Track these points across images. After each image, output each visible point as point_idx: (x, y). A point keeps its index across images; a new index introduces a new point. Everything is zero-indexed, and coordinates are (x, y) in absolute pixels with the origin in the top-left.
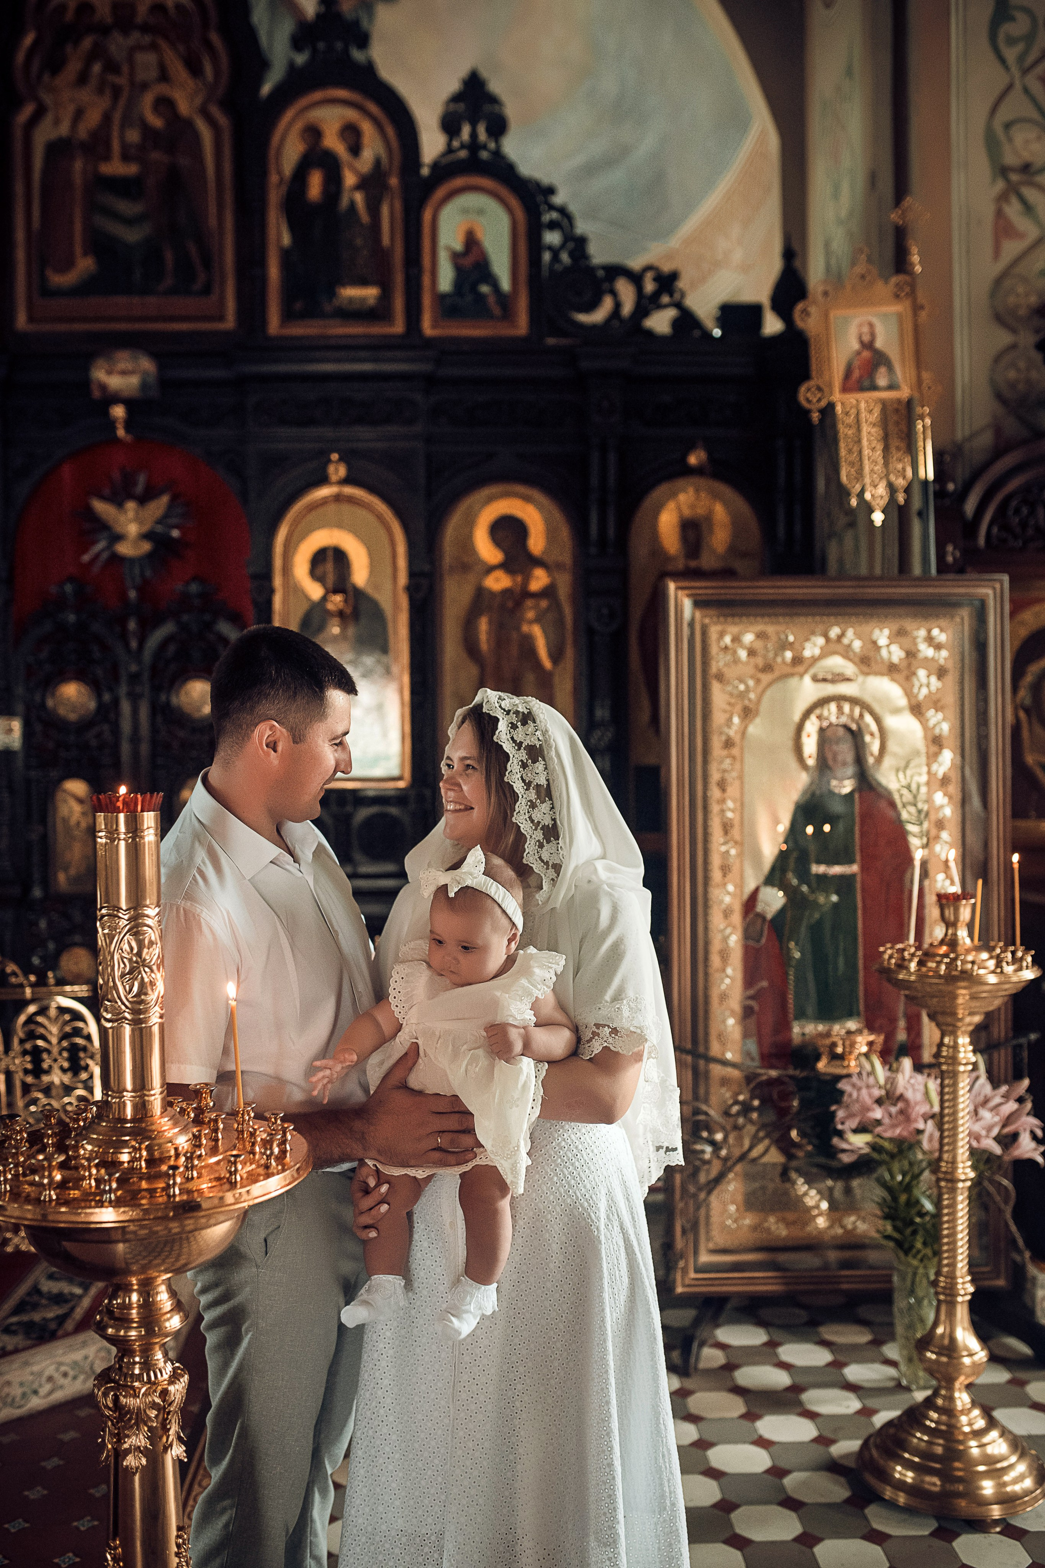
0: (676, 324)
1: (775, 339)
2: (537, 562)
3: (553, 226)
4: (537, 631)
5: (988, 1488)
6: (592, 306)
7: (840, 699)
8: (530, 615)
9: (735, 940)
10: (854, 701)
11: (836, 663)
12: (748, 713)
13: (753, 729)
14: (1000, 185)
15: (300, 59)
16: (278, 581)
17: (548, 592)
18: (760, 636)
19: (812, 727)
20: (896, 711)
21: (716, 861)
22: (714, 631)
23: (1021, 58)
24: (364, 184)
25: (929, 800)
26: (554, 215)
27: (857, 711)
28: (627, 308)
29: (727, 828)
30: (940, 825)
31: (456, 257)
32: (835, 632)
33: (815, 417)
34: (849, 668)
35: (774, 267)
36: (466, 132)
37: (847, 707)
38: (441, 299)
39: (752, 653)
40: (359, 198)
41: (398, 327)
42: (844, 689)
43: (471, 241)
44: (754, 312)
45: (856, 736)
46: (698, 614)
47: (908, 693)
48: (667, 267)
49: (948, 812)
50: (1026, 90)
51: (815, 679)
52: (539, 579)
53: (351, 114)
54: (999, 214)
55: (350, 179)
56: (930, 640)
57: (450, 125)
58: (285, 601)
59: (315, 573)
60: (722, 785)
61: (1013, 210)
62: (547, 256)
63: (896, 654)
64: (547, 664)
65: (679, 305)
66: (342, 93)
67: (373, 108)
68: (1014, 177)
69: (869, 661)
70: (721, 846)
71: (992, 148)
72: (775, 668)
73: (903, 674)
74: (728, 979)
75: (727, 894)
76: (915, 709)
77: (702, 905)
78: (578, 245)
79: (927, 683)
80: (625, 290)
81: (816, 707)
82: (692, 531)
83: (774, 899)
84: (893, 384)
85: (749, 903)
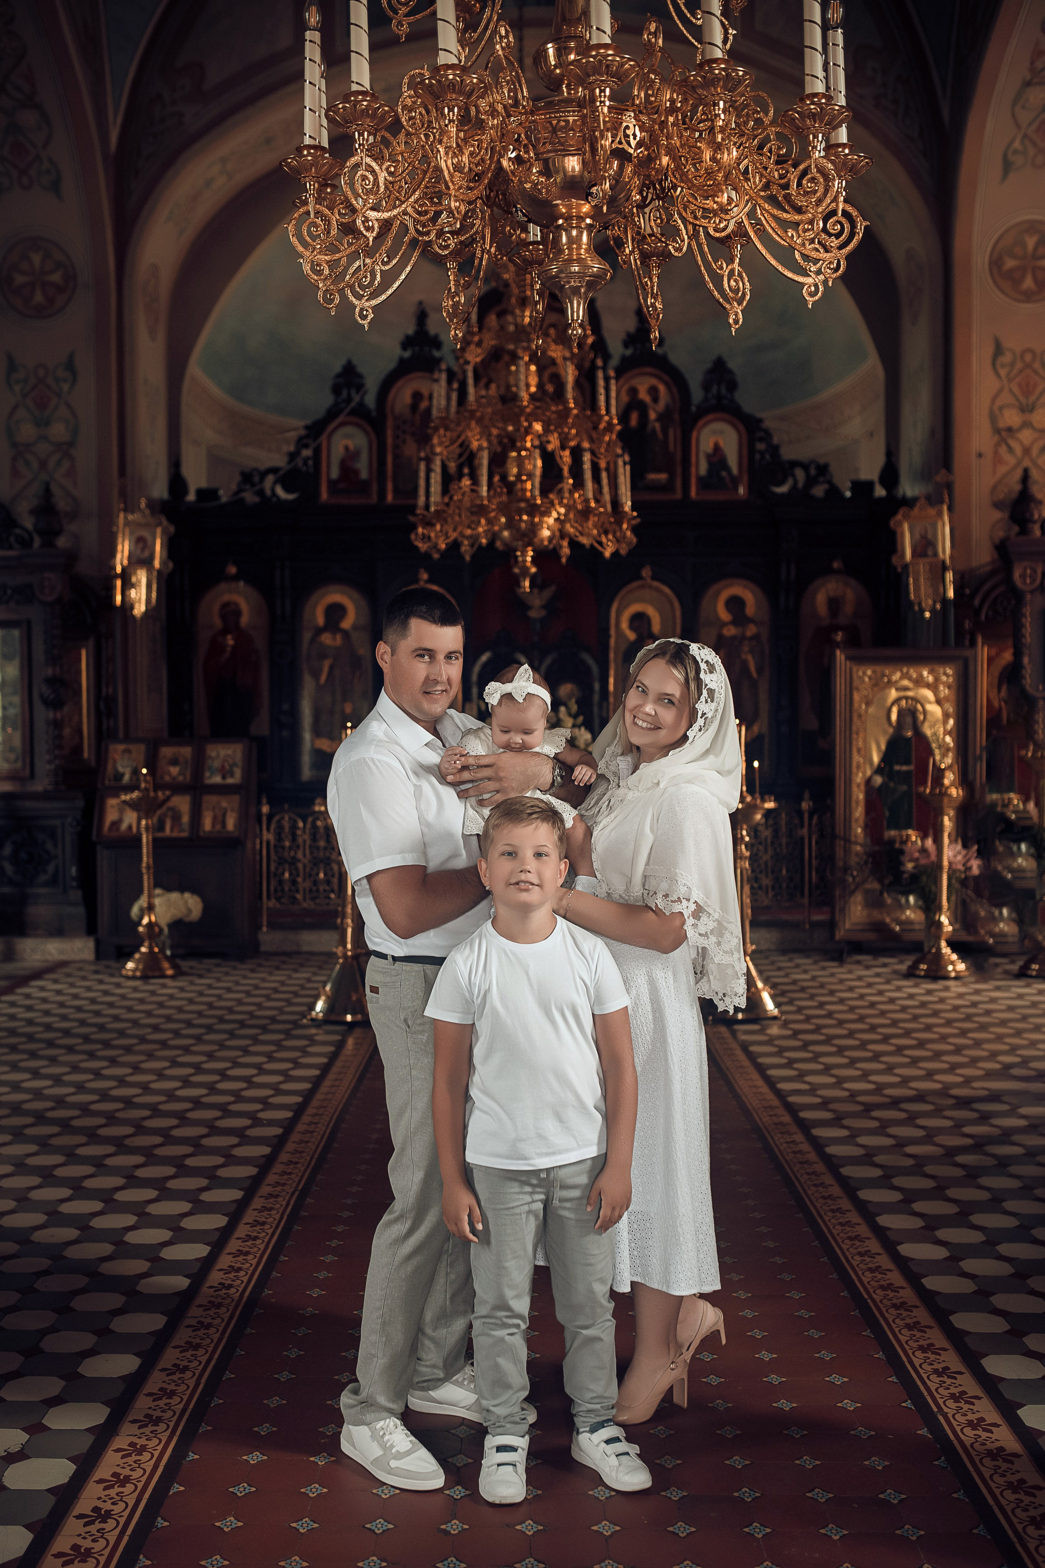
0: (827, 492)
1: (880, 499)
2: (750, 620)
3: (761, 440)
4: (750, 658)
5: (950, 968)
6: (780, 483)
7: (907, 698)
8: (746, 649)
9: (861, 796)
10: (913, 699)
11: (906, 683)
12: (868, 704)
13: (871, 710)
14: (996, 438)
15: (629, 352)
16: (613, 632)
17: (755, 637)
18: (874, 672)
19: (895, 710)
20: (930, 703)
21: (854, 764)
22: (854, 670)
23: (1008, 374)
24: (660, 418)
25: (944, 739)
26: (762, 434)
27: (914, 703)
28: (800, 485)
29: (859, 750)
30: (948, 749)
31: (709, 457)
32: (905, 670)
33: (900, 570)
34: (911, 685)
35: (880, 460)
36: (715, 390)
37: (910, 702)
38: (700, 479)
39: (870, 678)
40: (657, 426)
41: (679, 495)
42: (910, 694)
43: (717, 448)
44: (869, 485)
45: (913, 713)
46: (848, 663)
47: (936, 695)
48: (822, 461)
49: (952, 745)
50: (1011, 391)
51: (897, 689)
52: (751, 630)
53: (653, 381)
54: (996, 452)
55: (652, 416)
56: (945, 674)
57: (706, 387)
58: (616, 642)
59: (632, 627)
60: (857, 733)
61: (1003, 450)
62: (758, 456)
63: (931, 679)
64: (755, 675)
65: (830, 482)
66: (648, 370)
67: (666, 378)
68: (1004, 434)
69: (919, 682)
70: (856, 758)
71: (993, 419)
72: (880, 685)
73: (933, 688)
74: (859, 812)
75: (859, 778)
76: (939, 702)
77: (848, 782)
78: (775, 450)
79: (944, 691)
80: (800, 474)
81: (897, 701)
82: (834, 604)
83: (878, 780)
84: (936, 554)
85: (868, 782)
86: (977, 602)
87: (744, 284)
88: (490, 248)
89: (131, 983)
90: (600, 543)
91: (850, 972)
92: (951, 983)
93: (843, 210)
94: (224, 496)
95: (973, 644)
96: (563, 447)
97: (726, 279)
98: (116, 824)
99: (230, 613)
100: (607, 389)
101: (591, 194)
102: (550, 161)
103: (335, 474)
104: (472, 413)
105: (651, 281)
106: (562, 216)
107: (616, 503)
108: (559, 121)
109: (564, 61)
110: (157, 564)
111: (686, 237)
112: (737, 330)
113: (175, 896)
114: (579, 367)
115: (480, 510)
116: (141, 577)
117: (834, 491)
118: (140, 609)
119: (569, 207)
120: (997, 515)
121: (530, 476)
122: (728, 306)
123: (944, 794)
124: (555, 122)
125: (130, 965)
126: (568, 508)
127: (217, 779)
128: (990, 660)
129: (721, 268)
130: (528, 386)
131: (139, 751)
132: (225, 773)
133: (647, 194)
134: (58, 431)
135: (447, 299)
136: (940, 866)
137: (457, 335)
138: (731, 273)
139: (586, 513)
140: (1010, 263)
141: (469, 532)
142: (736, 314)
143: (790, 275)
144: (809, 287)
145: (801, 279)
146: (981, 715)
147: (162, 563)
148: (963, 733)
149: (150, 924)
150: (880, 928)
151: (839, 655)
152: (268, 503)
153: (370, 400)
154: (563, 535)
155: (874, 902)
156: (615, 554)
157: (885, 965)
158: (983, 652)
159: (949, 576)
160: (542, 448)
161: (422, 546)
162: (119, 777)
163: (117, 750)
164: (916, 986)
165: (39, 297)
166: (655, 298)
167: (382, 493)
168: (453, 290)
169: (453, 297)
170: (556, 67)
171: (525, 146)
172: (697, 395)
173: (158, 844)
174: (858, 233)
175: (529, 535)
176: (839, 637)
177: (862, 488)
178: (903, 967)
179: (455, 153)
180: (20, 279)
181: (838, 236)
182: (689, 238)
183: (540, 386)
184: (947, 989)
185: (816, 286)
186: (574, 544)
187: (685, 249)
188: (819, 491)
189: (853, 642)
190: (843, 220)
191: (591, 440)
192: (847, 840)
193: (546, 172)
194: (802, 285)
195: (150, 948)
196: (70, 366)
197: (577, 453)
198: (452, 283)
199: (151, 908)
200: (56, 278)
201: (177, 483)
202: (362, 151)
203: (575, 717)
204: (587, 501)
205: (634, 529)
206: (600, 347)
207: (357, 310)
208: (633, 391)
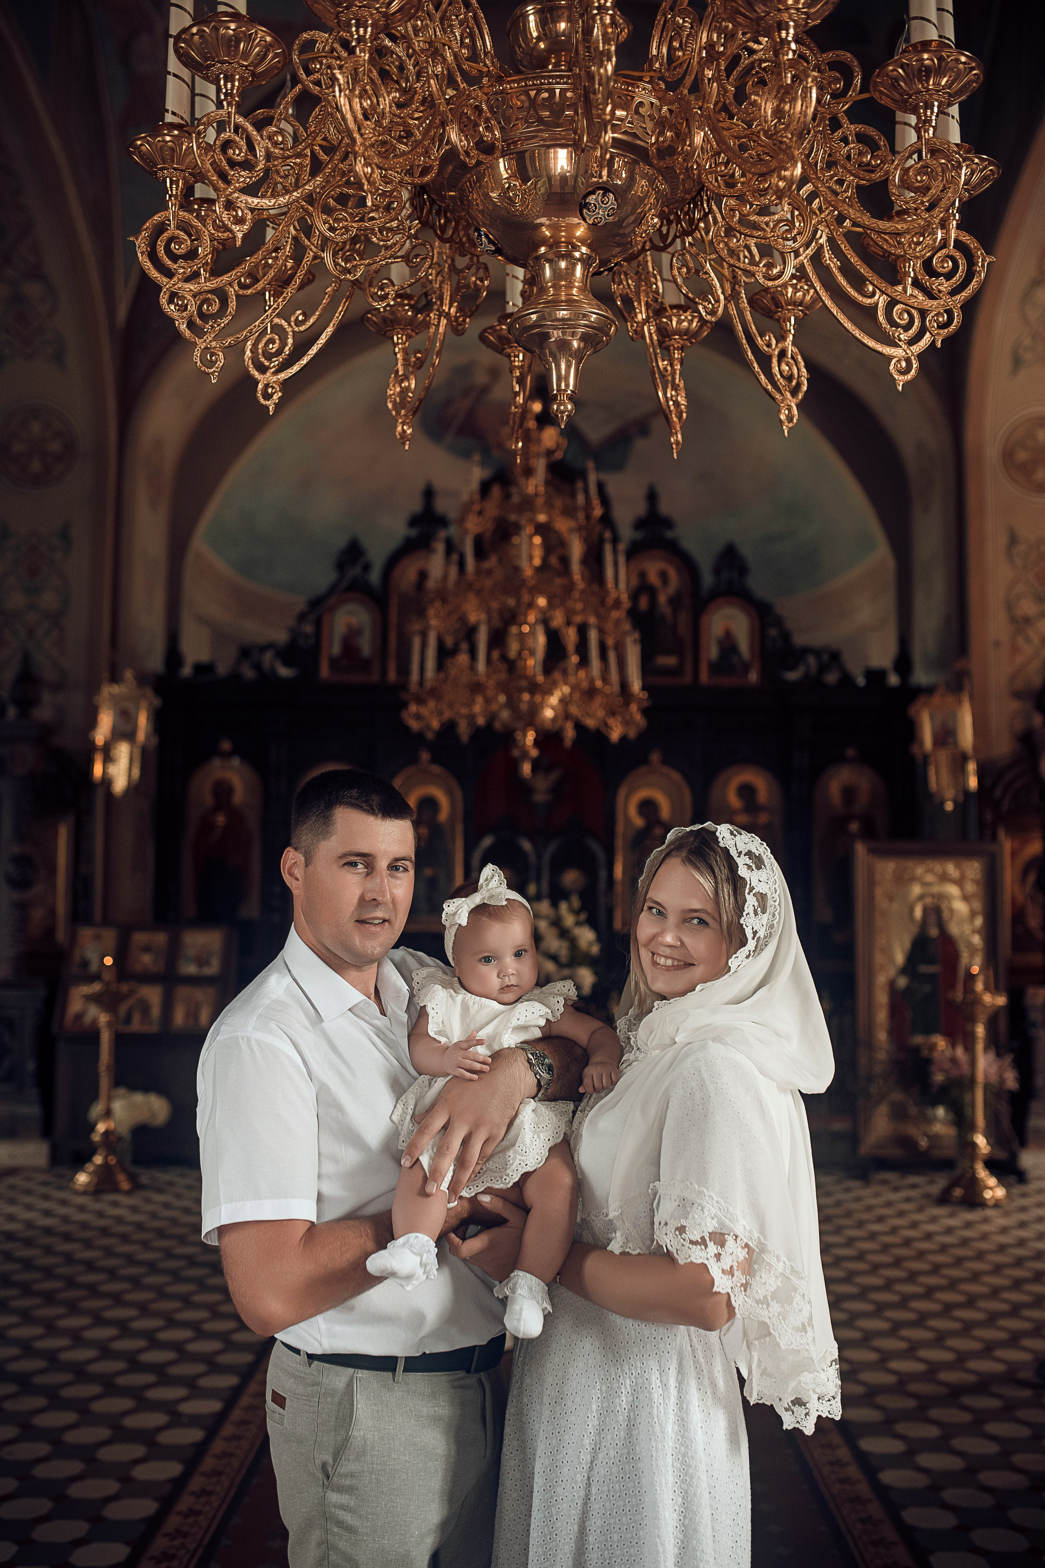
0: (840, 680)
1: (895, 688)
2: (762, 808)
3: (772, 625)
5: (988, 1194)
6: (792, 668)
11: (930, 878)
12: (890, 900)
13: (894, 906)
15: (639, 535)
16: (619, 815)
18: (896, 866)
19: (919, 906)
20: (956, 899)
21: (877, 965)
22: (876, 864)
23: (1025, 563)
24: (670, 601)
25: (971, 939)
26: (774, 620)
28: (813, 672)
29: (881, 949)
30: (977, 949)
31: (720, 642)
32: (928, 864)
33: (920, 759)
34: (935, 880)
36: (726, 574)
37: (935, 899)
38: (710, 664)
39: (892, 873)
40: (667, 609)
41: (689, 680)
42: (935, 890)
43: (728, 633)
44: (882, 673)
45: (938, 910)
46: (868, 856)
47: (961, 891)
48: (834, 648)
49: (980, 944)
50: (1028, 580)
51: (921, 885)
52: (764, 818)
53: (664, 565)
54: (1014, 642)
55: (662, 599)
56: (972, 869)
57: (717, 571)
59: (640, 813)
61: (1021, 639)
62: (770, 642)
63: (956, 874)
65: (843, 670)
66: (659, 553)
67: (677, 562)
68: (1020, 624)
69: (944, 878)
70: (879, 959)
71: (1009, 606)
72: (903, 880)
73: (959, 883)
74: (882, 1016)
75: (881, 980)
76: (966, 898)
77: (870, 983)
78: (786, 636)
79: (970, 888)
80: (812, 661)
81: (921, 897)
82: (849, 793)
83: (902, 982)
84: (956, 744)
85: (892, 984)
86: (998, 792)
87: (799, 370)
88: (449, 309)
89: (81, 1200)
90: (606, 725)
91: (877, 1195)
92: (990, 1212)
93: (956, 241)
94: (222, 669)
95: (994, 838)
96: (569, 623)
97: (775, 361)
98: (79, 1017)
99: (223, 791)
100: (616, 564)
101: (586, 205)
102: (527, 155)
103: (336, 649)
104: (470, 586)
105: (672, 365)
106: (544, 241)
107: (624, 686)
108: (539, 92)
109: (550, 30)
110: (141, 736)
111: (722, 297)
112: (790, 430)
113: (138, 1098)
114: (586, 540)
115: (477, 688)
116: (123, 751)
117: (846, 679)
118: (120, 784)
119: (555, 228)
120: (1015, 705)
121: (532, 653)
122: (778, 396)
123: (976, 1001)
124: (533, 93)
125: (82, 1178)
126: (574, 688)
127: (191, 969)
128: (1013, 854)
129: (769, 345)
130: (531, 558)
131: (110, 936)
132: (202, 962)
133: (668, 230)
134: (49, 599)
135: (394, 386)
136: (972, 1081)
137: (404, 431)
138: (782, 354)
139: (591, 693)
140: (1022, 456)
141: (464, 711)
142: (790, 409)
143: (871, 343)
144: (899, 361)
145: (887, 350)
146: (1007, 912)
147: (147, 737)
148: (991, 932)
149: (107, 1133)
150: (906, 1142)
151: (860, 849)
152: (267, 678)
153: (375, 577)
154: (567, 716)
155: (899, 1114)
156: (623, 739)
157: (914, 1186)
158: (1007, 845)
159: (972, 767)
160: (545, 622)
161: (414, 725)
162: (85, 964)
163: (86, 934)
164: (952, 1215)
165: (36, 465)
166: (676, 390)
167: (384, 672)
168: (401, 373)
169: (402, 381)
170: (539, 39)
171: (487, 120)
172: (708, 579)
173: (121, 1040)
174: (979, 273)
175: (531, 717)
176: (854, 826)
177: (876, 676)
178: (935, 1189)
179: (366, 91)
180: (18, 447)
181: (949, 276)
182: (725, 298)
183: (545, 559)
184: (986, 1220)
185: (908, 361)
186: (579, 727)
187: (720, 311)
188: (832, 678)
189: (869, 833)
190: (957, 254)
191: (598, 616)
192: (870, 1046)
193: (522, 172)
194: (889, 358)
195: (105, 1158)
196: (65, 535)
197: (582, 630)
198: (400, 362)
199: (108, 1114)
200: (56, 447)
201: (173, 657)
202: (229, 104)
203: (577, 913)
204: (592, 681)
205: (645, 712)
206: (607, 520)
207: (260, 386)
208: (643, 575)
